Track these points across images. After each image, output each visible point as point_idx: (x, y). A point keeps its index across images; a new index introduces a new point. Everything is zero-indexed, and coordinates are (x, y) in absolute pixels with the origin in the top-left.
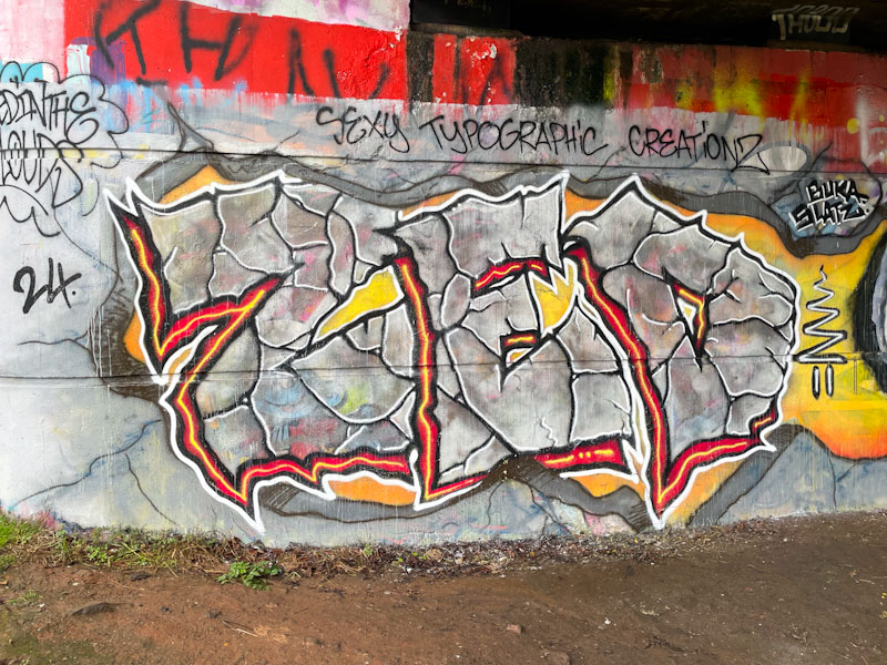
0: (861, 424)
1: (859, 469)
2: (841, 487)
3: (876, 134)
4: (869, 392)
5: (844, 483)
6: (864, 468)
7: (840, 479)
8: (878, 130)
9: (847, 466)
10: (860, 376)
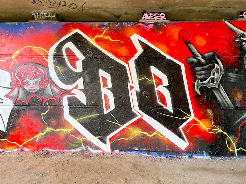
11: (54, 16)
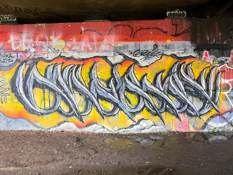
0: (14, 110)
1: (14, 120)
2: (9, 124)
3: (16, 43)
4: (16, 102)
5: (10, 123)
6: (15, 120)
7: (9, 122)
8: (17, 42)
9: (11, 119)
10: (13, 99)
11: (15, 20)
